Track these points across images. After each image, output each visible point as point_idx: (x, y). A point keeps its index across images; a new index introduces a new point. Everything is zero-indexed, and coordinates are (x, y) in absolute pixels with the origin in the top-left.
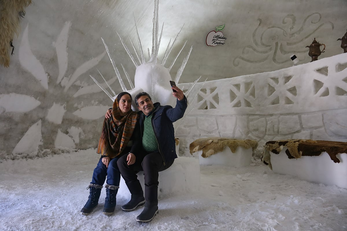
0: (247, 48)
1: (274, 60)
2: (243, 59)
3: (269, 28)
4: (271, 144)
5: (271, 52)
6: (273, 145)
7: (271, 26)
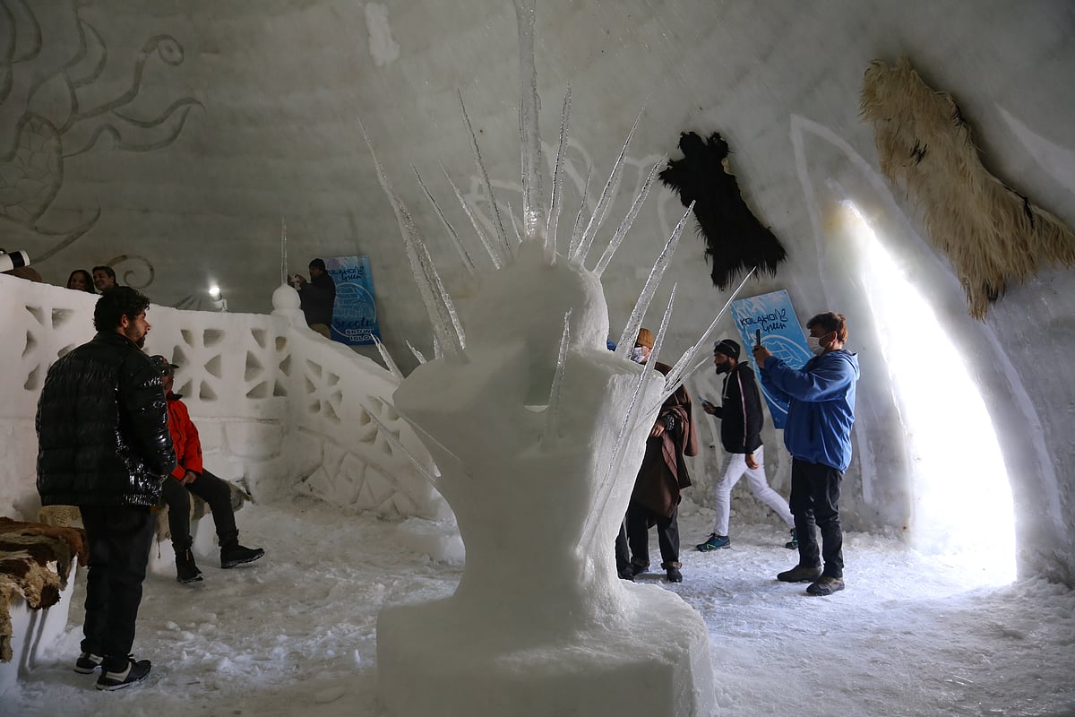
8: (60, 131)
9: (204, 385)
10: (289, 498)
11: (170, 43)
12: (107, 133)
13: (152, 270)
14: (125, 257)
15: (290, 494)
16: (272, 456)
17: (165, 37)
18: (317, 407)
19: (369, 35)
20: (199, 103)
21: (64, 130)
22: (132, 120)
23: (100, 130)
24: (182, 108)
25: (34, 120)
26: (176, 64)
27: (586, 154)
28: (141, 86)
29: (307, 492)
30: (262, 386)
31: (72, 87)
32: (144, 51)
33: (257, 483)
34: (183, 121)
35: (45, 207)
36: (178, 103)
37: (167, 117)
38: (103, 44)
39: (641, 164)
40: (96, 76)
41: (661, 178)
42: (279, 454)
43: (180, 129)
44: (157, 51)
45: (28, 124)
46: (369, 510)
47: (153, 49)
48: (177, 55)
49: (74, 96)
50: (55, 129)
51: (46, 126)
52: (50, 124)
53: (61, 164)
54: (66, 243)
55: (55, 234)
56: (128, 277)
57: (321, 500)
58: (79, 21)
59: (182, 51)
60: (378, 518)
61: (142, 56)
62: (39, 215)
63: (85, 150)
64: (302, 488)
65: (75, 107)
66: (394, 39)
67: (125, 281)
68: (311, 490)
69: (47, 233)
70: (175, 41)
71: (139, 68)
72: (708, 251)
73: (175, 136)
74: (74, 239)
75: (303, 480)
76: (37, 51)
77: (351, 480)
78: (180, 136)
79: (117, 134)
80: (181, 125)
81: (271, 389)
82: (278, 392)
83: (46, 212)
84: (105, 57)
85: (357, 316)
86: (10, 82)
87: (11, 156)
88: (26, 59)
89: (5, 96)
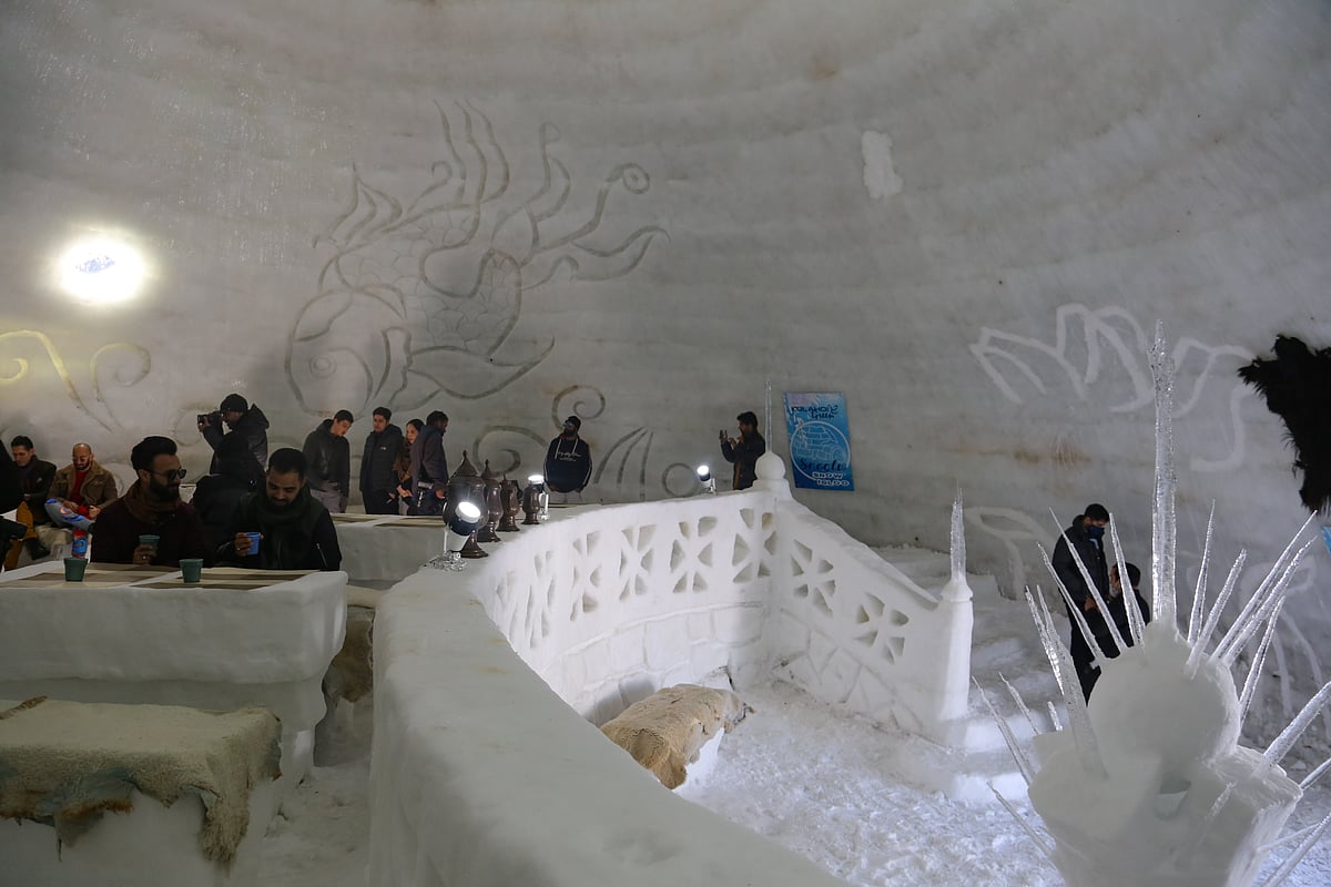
8: (518, 265)
9: (697, 578)
10: (768, 684)
11: (635, 171)
12: (565, 264)
13: (602, 399)
14: (576, 387)
15: (769, 680)
16: (753, 640)
17: (630, 165)
18: (804, 590)
19: (865, 164)
20: (662, 230)
21: (524, 264)
22: (590, 250)
23: (559, 261)
24: (645, 236)
25: (496, 256)
26: (640, 192)
27: (1137, 326)
28: (603, 216)
29: (788, 679)
30: (748, 569)
31: (534, 220)
32: (609, 180)
33: (739, 669)
34: (645, 247)
35: (501, 339)
36: (641, 231)
37: (627, 245)
38: (567, 176)
39: (1214, 353)
40: (558, 208)
41: (1241, 375)
42: (759, 637)
43: (641, 257)
44: (621, 180)
45: (491, 261)
46: (862, 715)
47: (618, 178)
48: (642, 183)
49: (535, 229)
50: (516, 263)
51: (507, 262)
52: (511, 258)
53: (519, 296)
54: (520, 374)
55: (509, 365)
56: (578, 407)
57: (804, 690)
58: (545, 157)
59: (647, 177)
60: (874, 727)
61: (605, 185)
62: (494, 348)
63: (543, 282)
64: (783, 673)
65: (536, 240)
66: (896, 171)
67: (575, 411)
68: (792, 677)
69: (501, 364)
70: (640, 168)
71: (602, 197)
72: (1298, 464)
73: (635, 263)
74: (526, 370)
75: (783, 665)
76: (504, 189)
77: (840, 677)
78: (641, 264)
79: (574, 263)
80: (643, 253)
81: (756, 570)
82: (763, 572)
83: (502, 345)
84: (568, 189)
85: (827, 459)
86: (477, 222)
87: (474, 293)
88: (493, 197)
89: (471, 235)
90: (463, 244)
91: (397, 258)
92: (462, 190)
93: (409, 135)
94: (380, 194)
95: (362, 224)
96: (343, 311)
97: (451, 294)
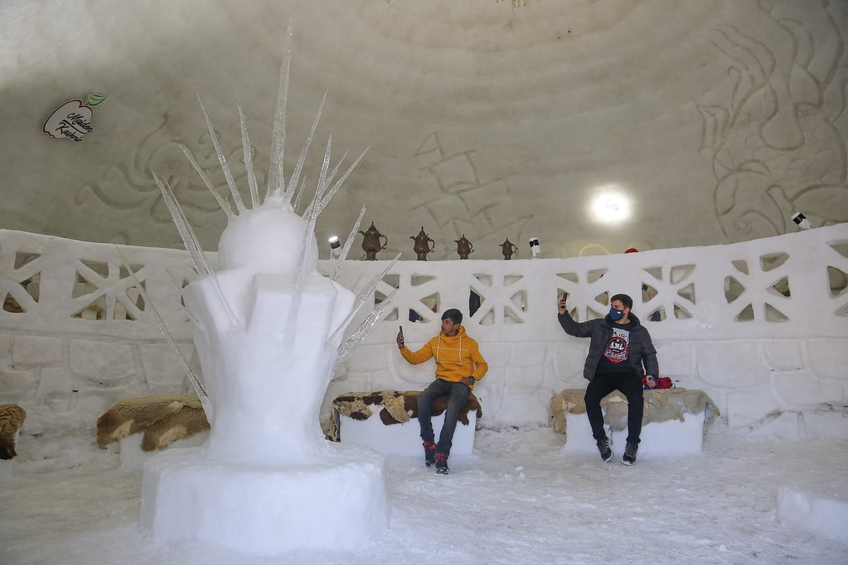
0: (115, 168)
1: (152, 211)
2: (96, 189)
3: (173, 141)
4: (346, 403)
5: (154, 192)
6: (352, 403)
7: (178, 138)
8: (818, 106)
21: (821, 103)
25: (801, 107)
31: (805, 66)
35: (845, 166)
40: (813, 50)
45: (799, 112)
49: (810, 74)
50: (816, 105)
51: (810, 107)
52: (810, 104)
53: (835, 129)
62: (844, 176)
63: (843, 108)
65: (818, 82)
76: (774, 61)
86: (774, 92)
87: (803, 139)
88: (773, 69)
89: (776, 102)
90: (776, 110)
91: (746, 140)
92: (752, 78)
93: (705, 64)
94: (714, 106)
95: (715, 129)
96: (736, 188)
97: (790, 149)
